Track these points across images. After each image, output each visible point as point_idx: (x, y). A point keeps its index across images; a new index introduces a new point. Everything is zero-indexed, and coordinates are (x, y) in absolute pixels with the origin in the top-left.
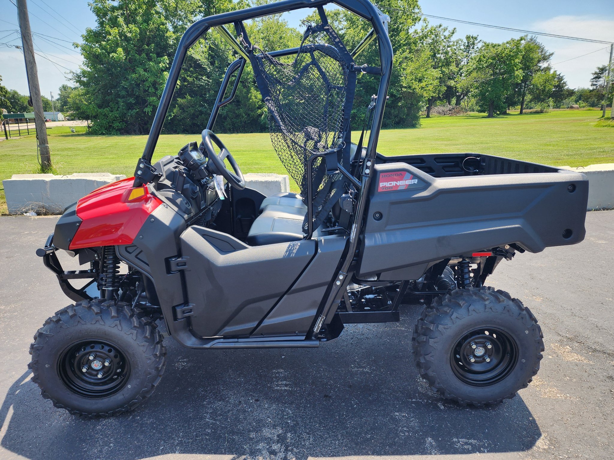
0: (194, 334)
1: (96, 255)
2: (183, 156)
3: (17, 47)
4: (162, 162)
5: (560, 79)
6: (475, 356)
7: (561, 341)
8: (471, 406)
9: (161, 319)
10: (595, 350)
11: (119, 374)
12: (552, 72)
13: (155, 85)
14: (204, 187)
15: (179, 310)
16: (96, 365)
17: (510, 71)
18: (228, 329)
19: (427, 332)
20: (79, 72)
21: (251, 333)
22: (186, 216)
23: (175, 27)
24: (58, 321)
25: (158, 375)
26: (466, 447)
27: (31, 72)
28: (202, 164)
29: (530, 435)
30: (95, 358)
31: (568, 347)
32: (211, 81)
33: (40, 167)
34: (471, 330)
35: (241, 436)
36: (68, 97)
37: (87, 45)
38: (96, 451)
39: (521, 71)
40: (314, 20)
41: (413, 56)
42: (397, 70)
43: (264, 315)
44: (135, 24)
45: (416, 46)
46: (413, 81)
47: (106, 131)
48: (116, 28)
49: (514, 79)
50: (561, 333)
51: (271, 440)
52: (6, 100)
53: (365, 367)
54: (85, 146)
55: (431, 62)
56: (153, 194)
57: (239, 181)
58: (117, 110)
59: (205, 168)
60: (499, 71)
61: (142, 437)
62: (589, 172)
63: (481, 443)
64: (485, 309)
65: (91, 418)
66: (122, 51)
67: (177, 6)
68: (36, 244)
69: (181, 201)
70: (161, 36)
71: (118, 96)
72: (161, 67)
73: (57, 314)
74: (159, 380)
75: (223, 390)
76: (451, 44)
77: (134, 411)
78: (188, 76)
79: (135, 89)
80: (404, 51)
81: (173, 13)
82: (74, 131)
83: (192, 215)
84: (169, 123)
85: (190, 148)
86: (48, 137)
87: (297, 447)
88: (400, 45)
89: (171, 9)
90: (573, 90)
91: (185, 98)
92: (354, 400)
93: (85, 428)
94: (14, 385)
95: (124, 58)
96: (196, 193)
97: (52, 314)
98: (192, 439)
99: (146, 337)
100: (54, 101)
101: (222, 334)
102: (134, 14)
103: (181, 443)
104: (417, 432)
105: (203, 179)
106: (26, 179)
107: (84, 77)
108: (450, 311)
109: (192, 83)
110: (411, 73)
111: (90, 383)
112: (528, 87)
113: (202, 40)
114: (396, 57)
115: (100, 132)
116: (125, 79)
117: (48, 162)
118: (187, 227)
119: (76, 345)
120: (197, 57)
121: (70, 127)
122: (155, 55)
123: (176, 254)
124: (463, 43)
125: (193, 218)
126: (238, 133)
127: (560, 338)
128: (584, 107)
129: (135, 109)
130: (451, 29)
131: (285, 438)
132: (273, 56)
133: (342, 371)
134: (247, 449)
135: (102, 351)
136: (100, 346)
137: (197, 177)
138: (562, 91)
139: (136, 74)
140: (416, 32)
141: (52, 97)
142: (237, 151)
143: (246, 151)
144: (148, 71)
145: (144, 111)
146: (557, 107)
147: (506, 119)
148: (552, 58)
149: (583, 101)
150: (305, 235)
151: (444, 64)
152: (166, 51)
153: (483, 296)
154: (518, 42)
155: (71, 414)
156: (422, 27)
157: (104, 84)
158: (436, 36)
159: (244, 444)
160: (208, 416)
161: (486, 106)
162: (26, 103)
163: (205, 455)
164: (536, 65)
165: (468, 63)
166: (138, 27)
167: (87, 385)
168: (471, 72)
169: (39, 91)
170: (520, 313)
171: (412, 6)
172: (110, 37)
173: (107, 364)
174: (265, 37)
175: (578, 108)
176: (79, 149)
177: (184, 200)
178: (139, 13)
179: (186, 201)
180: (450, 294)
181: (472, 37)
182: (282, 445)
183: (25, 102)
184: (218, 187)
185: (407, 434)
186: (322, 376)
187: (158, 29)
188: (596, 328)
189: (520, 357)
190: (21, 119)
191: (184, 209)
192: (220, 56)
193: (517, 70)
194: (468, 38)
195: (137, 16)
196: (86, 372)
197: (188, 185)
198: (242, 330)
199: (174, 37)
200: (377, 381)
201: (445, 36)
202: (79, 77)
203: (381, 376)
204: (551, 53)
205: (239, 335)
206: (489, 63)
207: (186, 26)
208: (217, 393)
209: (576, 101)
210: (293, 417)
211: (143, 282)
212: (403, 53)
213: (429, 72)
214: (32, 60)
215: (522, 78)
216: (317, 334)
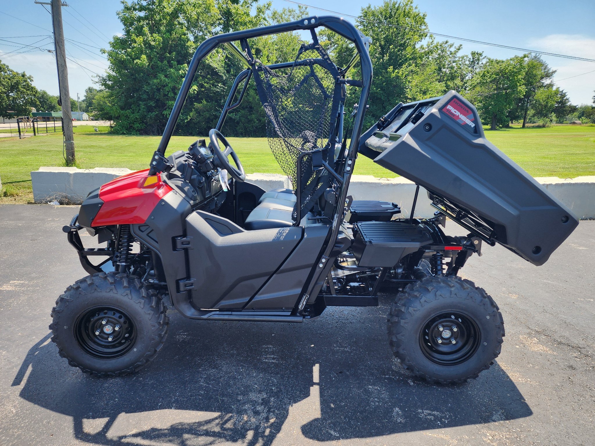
0: (194, 306)
1: (113, 235)
2: (192, 151)
3: (49, 51)
4: (174, 155)
5: (563, 95)
6: (442, 338)
7: (529, 334)
8: (438, 383)
9: (167, 294)
10: (560, 343)
11: (127, 339)
12: (554, 88)
13: (174, 90)
14: (209, 179)
15: (182, 283)
16: (108, 329)
17: (513, 87)
18: (224, 303)
19: (399, 314)
20: (105, 75)
21: (243, 307)
22: (192, 202)
23: (196, 38)
24: (78, 288)
25: (160, 342)
26: (428, 417)
27: (62, 75)
28: (208, 159)
29: (488, 410)
30: (107, 324)
31: (535, 339)
32: (226, 88)
33: (64, 161)
34: (438, 313)
35: (230, 398)
36: (93, 99)
37: (113, 51)
38: (102, 404)
39: (524, 87)
40: (326, 34)
41: (419, 70)
42: (403, 82)
43: (255, 292)
44: (158, 33)
45: (422, 61)
46: (418, 93)
47: (127, 131)
48: (141, 36)
49: (517, 94)
50: (530, 327)
51: (256, 403)
52: (36, 99)
53: (346, 347)
54: (106, 144)
55: (436, 76)
56: (165, 182)
57: (240, 175)
58: (138, 112)
59: (212, 162)
60: (503, 85)
61: (143, 395)
62: (576, 183)
63: (443, 415)
64: (451, 294)
65: (99, 377)
66: (146, 58)
67: (198, 18)
68: (58, 230)
69: (188, 189)
70: (182, 45)
71: (140, 99)
72: (181, 73)
73: (77, 282)
74: (161, 346)
75: (217, 360)
76: (457, 59)
77: (138, 373)
78: (205, 83)
79: (156, 93)
80: (410, 65)
81: (195, 24)
82: (97, 130)
83: (197, 201)
84: (186, 125)
85: (199, 145)
86: (74, 135)
87: (279, 409)
88: (407, 59)
89: (193, 20)
90: (575, 106)
91: (201, 103)
92: (333, 374)
93: (94, 385)
94: (34, 347)
95: (147, 65)
96: (202, 183)
97: (72, 283)
98: (186, 398)
99: (152, 307)
100: (80, 102)
101: (218, 307)
102: (158, 24)
103: (176, 401)
104: (386, 402)
105: (209, 171)
106: (52, 171)
107: (110, 80)
108: (419, 295)
109: (209, 89)
110: (416, 85)
111: (101, 346)
112: (531, 102)
113: (220, 50)
114: (402, 70)
115: (121, 132)
116: (147, 84)
117: (72, 157)
118: (193, 211)
119: (91, 310)
120: (214, 65)
121: (94, 127)
122: (176, 63)
123: (181, 234)
124: (468, 59)
125: (198, 205)
126: (249, 137)
127: (529, 331)
128: (586, 123)
129: (154, 111)
130: (457, 45)
131: (269, 402)
132: (272, 69)
133: (325, 349)
134: (234, 409)
135: (114, 317)
136: (112, 313)
137: (203, 169)
138: (564, 107)
139: (157, 79)
140: (422, 47)
141: (79, 98)
142: (247, 154)
143: (256, 154)
144: (169, 77)
145: (163, 113)
146: (560, 122)
147: (508, 132)
148: (554, 75)
149: (586, 117)
150: (294, 222)
151: (449, 78)
152: (186, 59)
153: (450, 283)
154: (522, 59)
155: (83, 372)
156: (428, 42)
157: (127, 87)
158: (442, 51)
159: (232, 405)
160: (202, 380)
161: (489, 118)
162: (55, 103)
163: (197, 412)
164: (539, 81)
165: (472, 78)
166: (162, 37)
167: (98, 347)
168: (474, 87)
169: (68, 91)
170: (482, 300)
171: (419, 23)
172: (135, 45)
173: (117, 329)
174: (279, 48)
175: (580, 124)
176: (100, 147)
177: (191, 188)
178: (163, 23)
179: (192, 190)
180: (421, 281)
181: (477, 53)
182: (265, 407)
183: (53, 101)
184: (222, 180)
185: (377, 404)
186: (306, 352)
187: (180, 39)
188: (564, 324)
189: (482, 340)
190: (49, 117)
191: (190, 196)
192: (236, 65)
193: (520, 86)
194: (473, 54)
195: (161, 26)
196: (98, 335)
197: (196, 176)
198: (236, 304)
199: (194, 47)
200: (356, 359)
201: (451, 52)
202: (104, 80)
203: (360, 355)
204: (554, 70)
205: (233, 309)
206: (493, 78)
207: (206, 37)
208: (211, 362)
209: (579, 117)
210: (277, 385)
211: (152, 261)
212: (409, 66)
213: (433, 85)
214: (63, 64)
215: (524, 93)
216: (301, 311)
